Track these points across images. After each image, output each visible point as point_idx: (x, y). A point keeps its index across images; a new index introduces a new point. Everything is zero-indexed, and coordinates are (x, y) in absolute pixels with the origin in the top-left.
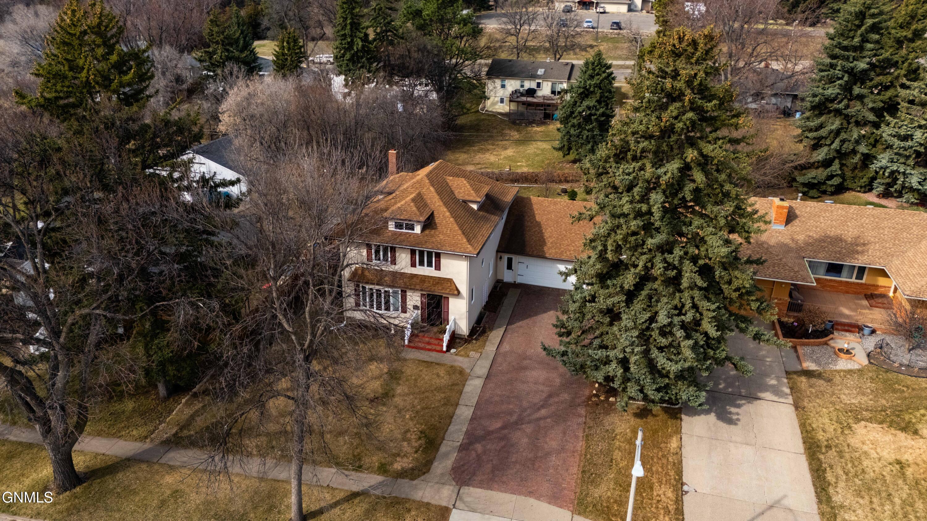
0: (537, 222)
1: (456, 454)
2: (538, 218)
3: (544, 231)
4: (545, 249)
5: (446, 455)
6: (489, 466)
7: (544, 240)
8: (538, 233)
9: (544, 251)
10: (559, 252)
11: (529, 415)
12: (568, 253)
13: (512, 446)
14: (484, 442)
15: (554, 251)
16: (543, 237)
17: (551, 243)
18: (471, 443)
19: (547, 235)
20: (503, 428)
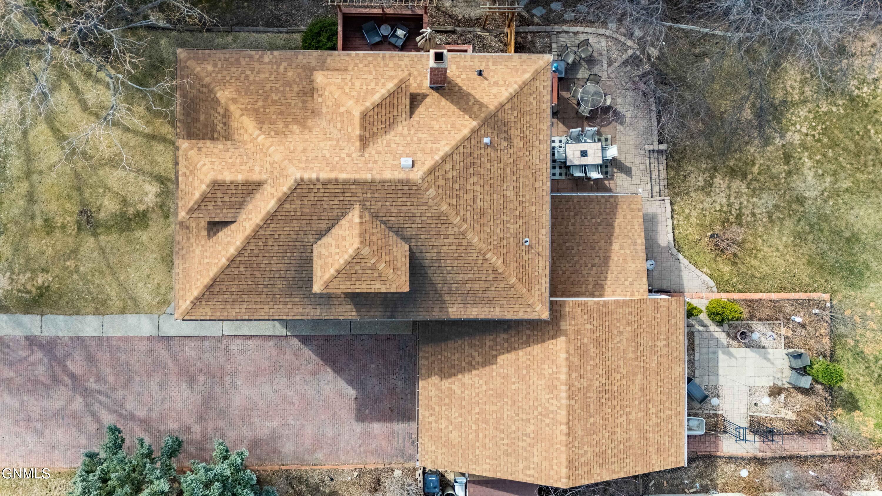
0: (496, 357)
1: (21, 335)
2: (504, 359)
3: (474, 372)
4: (435, 379)
5: (20, 324)
6: (12, 374)
7: (455, 375)
8: (469, 363)
9: (429, 376)
10: (432, 404)
11: (101, 403)
12: (432, 419)
13: (48, 393)
14: (46, 360)
15: (432, 394)
16: (460, 372)
17: (449, 389)
18: (41, 346)
19: (466, 378)
20: (73, 377)
